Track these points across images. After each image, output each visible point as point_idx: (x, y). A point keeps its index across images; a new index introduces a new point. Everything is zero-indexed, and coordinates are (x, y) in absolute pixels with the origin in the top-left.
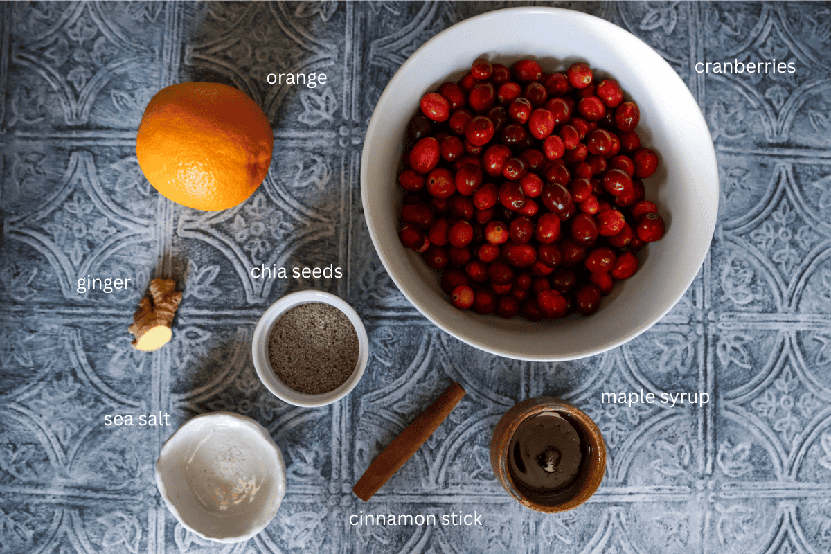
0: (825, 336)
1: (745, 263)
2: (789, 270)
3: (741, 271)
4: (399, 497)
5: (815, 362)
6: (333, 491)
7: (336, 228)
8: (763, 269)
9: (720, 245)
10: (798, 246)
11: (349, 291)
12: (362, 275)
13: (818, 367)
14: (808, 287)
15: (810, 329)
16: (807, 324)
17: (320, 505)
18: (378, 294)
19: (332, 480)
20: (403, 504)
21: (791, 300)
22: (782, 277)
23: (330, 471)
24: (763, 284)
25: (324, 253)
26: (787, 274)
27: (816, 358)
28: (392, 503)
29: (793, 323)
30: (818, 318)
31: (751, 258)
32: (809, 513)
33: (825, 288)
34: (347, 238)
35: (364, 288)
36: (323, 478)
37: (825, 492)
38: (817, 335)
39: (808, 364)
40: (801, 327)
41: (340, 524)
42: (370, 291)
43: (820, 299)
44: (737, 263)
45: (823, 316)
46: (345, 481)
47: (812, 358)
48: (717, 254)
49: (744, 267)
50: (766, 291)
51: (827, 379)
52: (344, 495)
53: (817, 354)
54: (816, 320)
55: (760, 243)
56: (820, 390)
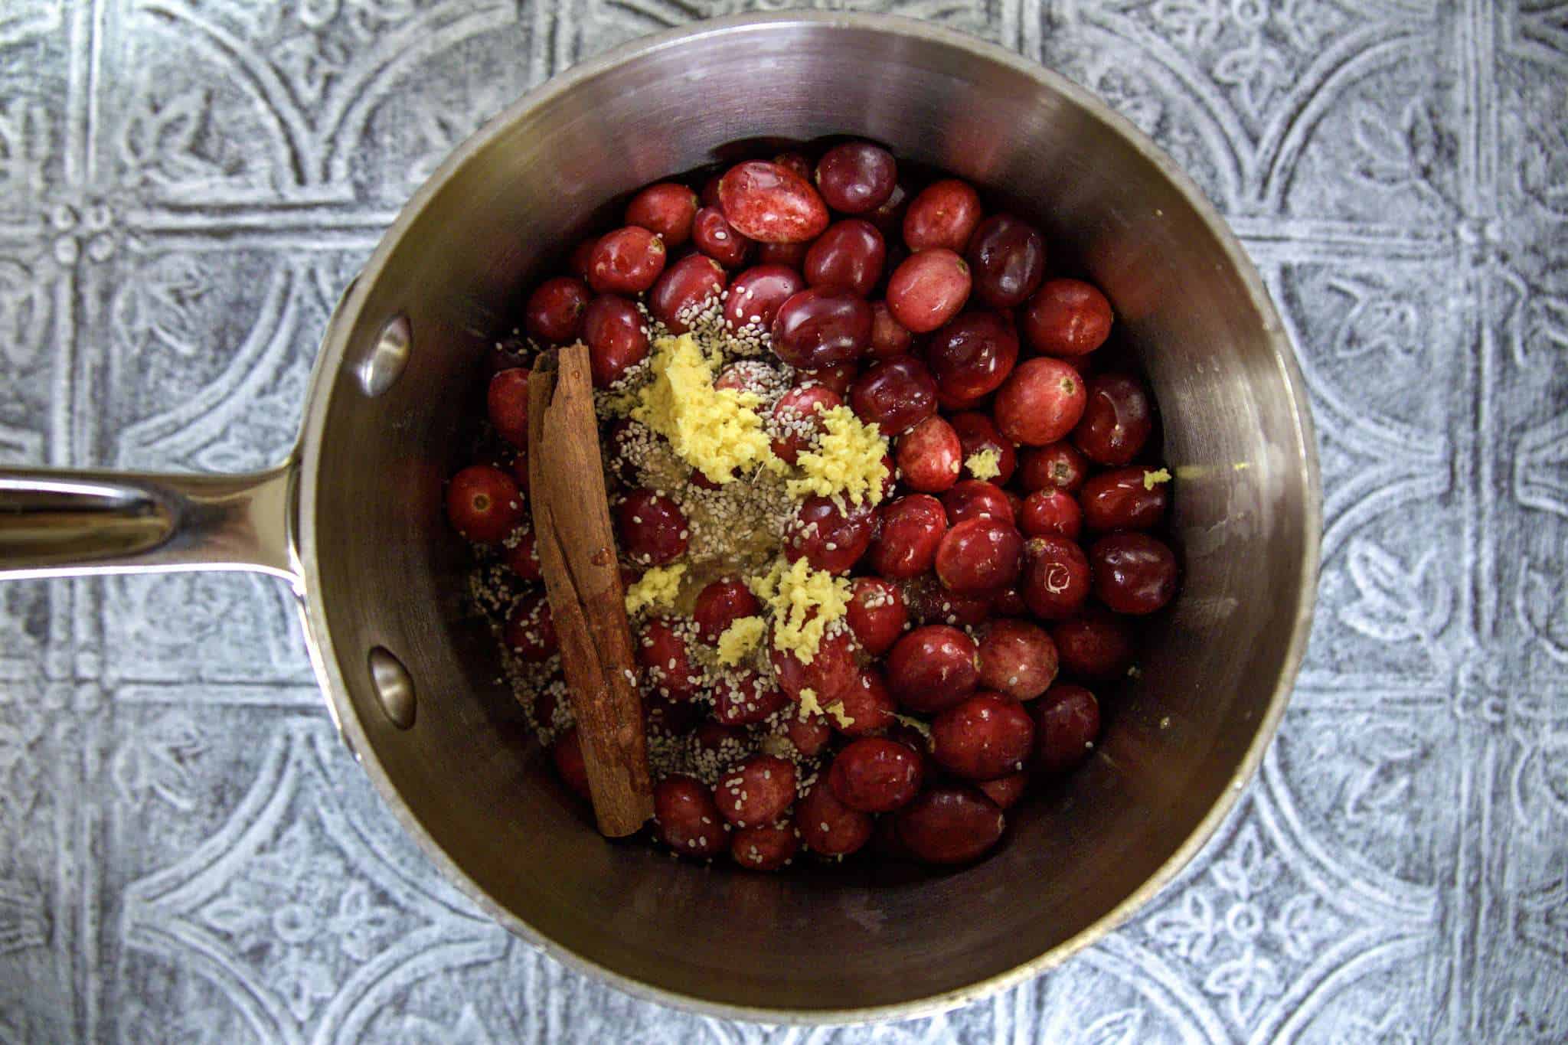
0: (1364, 280)
1: (1137, 84)
2: (1260, 103)
3: (1127, 104)
4: (214, 689)
5: (1333, 351)
6: (55, 672)
7: (65, 12)
8: (1187, 100)
9: (1068, 35)
10: (1285, 40)
11: (93, 167)
12: (126, 125)
13: (1340, 361)
14: (1313, 148)
15: (1320, 259)
16: (1311, 247)
17: (24, 707)
18: (165, 173)
19: (52, 645)
20: (226, 707)
21: (1265, 182)
22: (1242, 122)
23: (46, 622)
24: (1188, 138)
25: (33, 75)
26: (1253, 113)
27: (1334, 336)
28: (199, 705)
29: (1271, 245)
30: (1342, 232)
31: (1154, 71)
32: (1312, 753)
33: (1361, 153)
34: (91, 34)
35: (130, 160)
36: (30, 641)
37: (1359, 695)
38: (1339, 276)
39: (1314, 353)
40: (1293, 255)
41: (74, 758)
42: (145, 166)
43: (1345, 183)
44: (1116, 83)
45: (1356, 227)
46: (85, 648)
47: (1324, 339)
48: (1058, 59)
49: (1134, 94)
50: (1196, 156)
51: (1365, 394)
52: (80, 682)
53: (1337, 328)
54: (1335, 238)
55: (1180, 32)
56: (1347, 423)
